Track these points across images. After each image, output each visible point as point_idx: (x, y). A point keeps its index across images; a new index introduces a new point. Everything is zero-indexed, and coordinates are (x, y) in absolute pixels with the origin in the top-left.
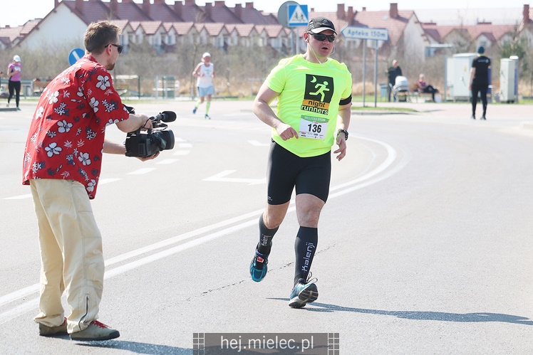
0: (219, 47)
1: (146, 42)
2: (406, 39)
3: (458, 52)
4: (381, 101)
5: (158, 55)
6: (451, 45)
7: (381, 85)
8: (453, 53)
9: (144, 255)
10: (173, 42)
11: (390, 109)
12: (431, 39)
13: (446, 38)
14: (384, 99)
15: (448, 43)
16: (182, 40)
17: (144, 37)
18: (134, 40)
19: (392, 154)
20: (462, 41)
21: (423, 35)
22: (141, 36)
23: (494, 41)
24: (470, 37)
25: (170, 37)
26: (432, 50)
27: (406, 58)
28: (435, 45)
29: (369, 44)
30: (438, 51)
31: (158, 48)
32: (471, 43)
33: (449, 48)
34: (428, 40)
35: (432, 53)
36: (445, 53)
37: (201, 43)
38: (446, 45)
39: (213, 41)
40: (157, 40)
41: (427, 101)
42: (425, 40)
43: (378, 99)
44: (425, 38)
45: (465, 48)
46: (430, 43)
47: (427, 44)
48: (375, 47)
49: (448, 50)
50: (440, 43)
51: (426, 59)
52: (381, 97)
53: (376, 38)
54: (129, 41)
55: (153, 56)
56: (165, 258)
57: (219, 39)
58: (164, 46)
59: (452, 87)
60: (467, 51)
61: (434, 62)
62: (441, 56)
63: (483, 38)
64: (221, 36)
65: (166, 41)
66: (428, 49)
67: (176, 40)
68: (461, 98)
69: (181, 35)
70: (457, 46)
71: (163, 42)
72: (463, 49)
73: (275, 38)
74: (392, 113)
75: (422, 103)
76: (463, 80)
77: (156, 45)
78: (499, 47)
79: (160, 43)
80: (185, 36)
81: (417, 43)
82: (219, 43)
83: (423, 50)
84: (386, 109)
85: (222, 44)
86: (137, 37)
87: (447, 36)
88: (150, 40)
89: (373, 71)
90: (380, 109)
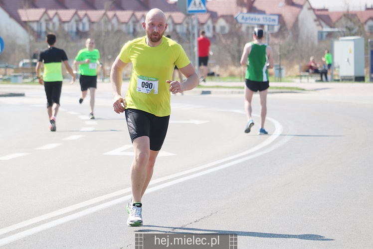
0: (129, 33)
1: (62, 29)
2: (300, 24)
5: (73, 40)
6: (340, 30)
9: (43, 222)
10: (87, 28)
11: (280, 88)
12: (323, 24)
13: (337, 24)
15: (338, 28)
16: (95, 27)
17: (60, 24)
18: (51, 27)
20: (350, 24)
21: (315, 21)
22: (57, 24)
24: (359, 20)
25: (84, 25)
26: (325, 34)
27: (300, 41)
28: (327, 29)
30: (330, 35)
31: (74, 35)
33: (339, 32)
34: (320, 25)
35: (324, 37)
36: (335, 37)
37: (113, 29)
38: (336, 30)
39: (124, 27)
40: (72, 27)
41: (317, 81)
42: (318, 25)
44: (318, 23)
45: (354, 32)
46: (322, 27)
47: (320, 28)
49: (337, 34)
50: (331, 27)
51: (319, 42)
53: (267, 23)
54: (47, 28)
55: (68, 42)
56: (61, 225)
57: (129, 25)
58: (78, 32)
59: (339, 67)
60: (355, 35)
61: (324, 45)
62: (330, 39)
63: (370, 23)
64: (131, 23)
65: (81, 28)
66: (321, 34)
67: (90, 27)
68: (346, 78)
69: (93, 23)
71: (77, 29)
72: (351, 32)
73: (180, 24)
74: (282, 92)
76: (348, 60)
77: (72, 32)
79: (74, 29)
80: (98, 23)
81: (310, 27)
82: (129, 29)
83: (316, 34)
84: (277, 88)
85: (131, 30)
86: (54, 24)
87: (337, 21)
88: (66, 27)
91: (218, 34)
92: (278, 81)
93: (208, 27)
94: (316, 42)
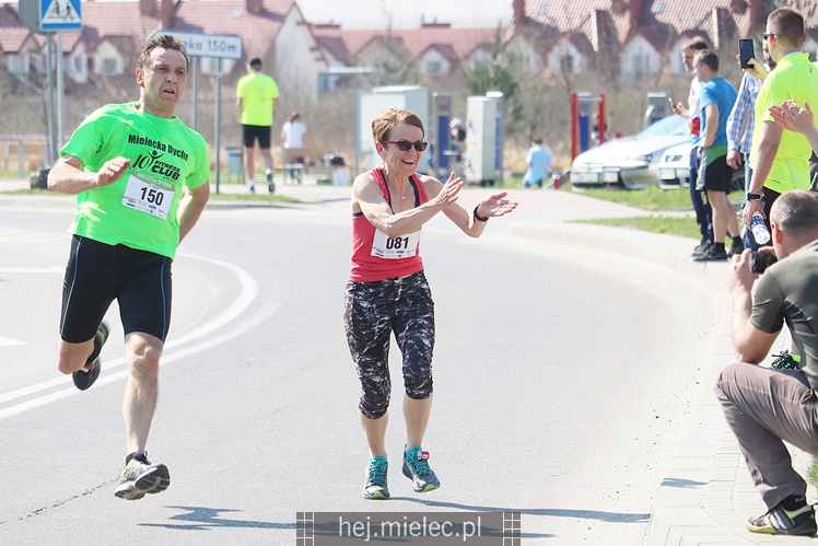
2: (279, 56)
3: (383, 84)
4: (230, 182)
6: (368, 70)
7: (228, 149)
8: (373, 85)
12: (329, 56)
13: (360, 56)
14: (235, 177)
15: (364, 65)
19: (249, 288)
20: (392, 61)
21: (312, 50)
23: (455, 62)
24: (407, 52)
26: (332, 80)
28: (337, 69)
29: (205, 66)
30: (343, 81)
32: (410, 65)
33: (365, 74)
34: (323, 59)
35: (332, 85)
36: (358, 86)
38: (359, 70)
41: (320, 182)
42: (318, 60)
43: (222, 178)
44: (317, 54)
45: (399, 75)
46: (328, 65)
47: (321, 67)
48: (216, 72)
49: (364, 79)
50: (348, 65)
51: (320, 98)
52: (230, 174)
53: (219, 53)
60: (401, 81)
61: (334, 103)
62: (350, 91)
63: (434, 56)
66: (324, 77)
70: (382, 71)
72: (393, 76)
73: (15, 53)
74: (249, 206)
75: (310, 186)
78: (465, 75)
81: (302, 65)
83: (314, 79)
87: (361, 50)
89: (213, 120)
90: (228, 197)
91: (99, 77)
92: (239, 182)
93: (77, 61)
94: (314, 98)
